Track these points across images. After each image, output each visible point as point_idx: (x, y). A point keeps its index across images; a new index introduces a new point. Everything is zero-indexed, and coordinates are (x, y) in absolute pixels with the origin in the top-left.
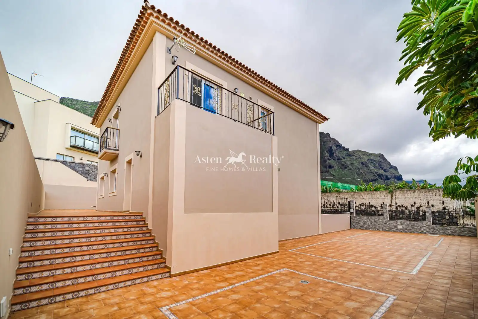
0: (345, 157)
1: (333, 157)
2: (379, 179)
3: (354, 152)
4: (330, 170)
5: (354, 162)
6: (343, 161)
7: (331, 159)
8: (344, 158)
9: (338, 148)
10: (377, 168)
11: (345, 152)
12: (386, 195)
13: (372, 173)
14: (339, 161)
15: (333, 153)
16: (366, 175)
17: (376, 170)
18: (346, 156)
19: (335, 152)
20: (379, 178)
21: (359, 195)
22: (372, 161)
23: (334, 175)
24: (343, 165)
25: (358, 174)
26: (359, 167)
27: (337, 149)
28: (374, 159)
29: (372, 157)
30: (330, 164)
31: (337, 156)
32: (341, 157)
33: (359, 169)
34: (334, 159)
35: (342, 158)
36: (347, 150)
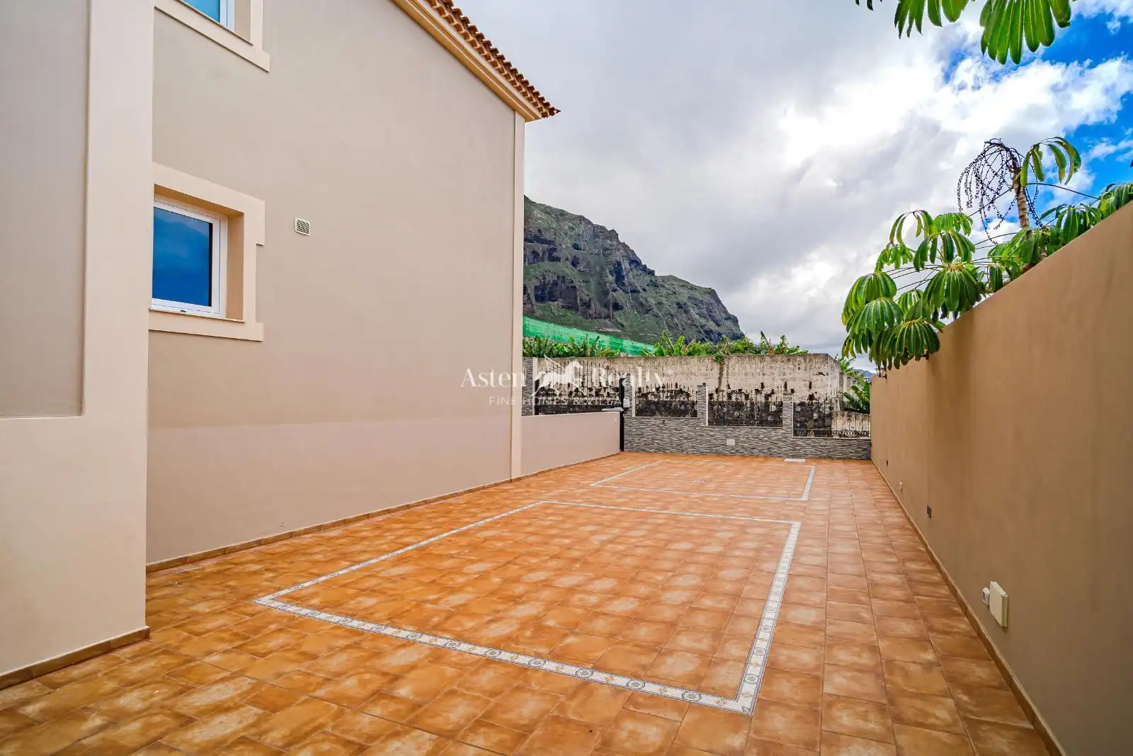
0: (647, 288)
1: (624, 285)
2: (706, 339)
3: (664, 279)
4: (615, 313)
5: (664, 300)
6: (642, 297)
7: (618, 289)
8: (644, 290)
9: (633, 266)
10: (705, 317)
11: (647, 278)
12: (710, 366)
13: (695, 325)
14: (635, 294)
15: (623, 277)
16: (684, 329)
17: (703, 321)
18: (648, 285)
19: (627, 275)
20: (707, 337)
21: (656, 364)
22: (698, 303)
23: (623, 326)
24: (641, 304)
25: (670, 327)
26: (673, 312)
27: (631, 269)
28: (701, 299)
29: (697, 294)
30: (616, 300)
31: (630, 284)
32: (639, 288)
33: (672, 315)
34: (624, 291)
35: (641, 290)
36: (652, 273)
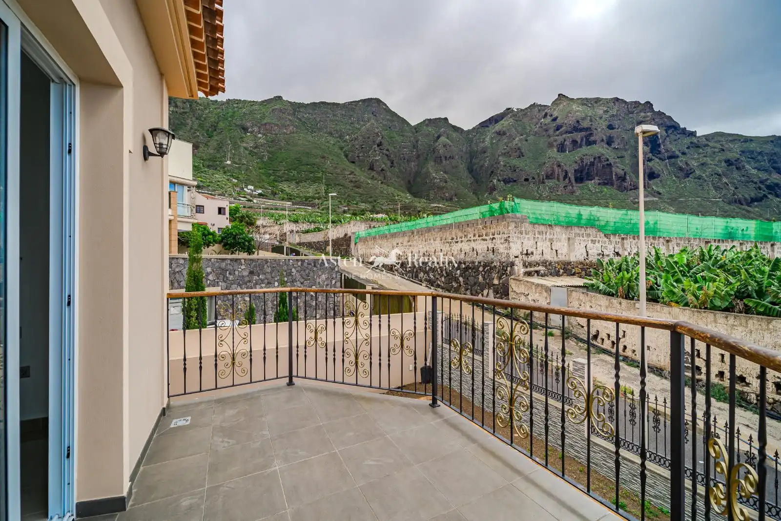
0: (686, 151)
1: (660, 152)
2: (769, 196)
3: (707, 137)
4: (651, 182)
5: (708, 160)
6: (681, 161)
7: (653, 158)
8: (684, 153)
9: (670, 132)
10: (766, 171)
11: (687, 141)
13: (752, 181)
14: (673, 160)
15: (659, 145)
16: (736, 188)
17: (763, 176)
18: (688, 148)
19: (663, 142)
20: (770, 193)
22: (752, 156)
23: (660, 194)
24: (681, 169)
25: (717, 188)
26: (720, 171)
27: (668, 136)
28: (759, 150)
29: (753, 146)
30: (651, 169)
31: (667, 151)
32: (677, 153)
33: (719, 175)
34: (660, 159)
35: (680, 155)
36: (693, 134)
